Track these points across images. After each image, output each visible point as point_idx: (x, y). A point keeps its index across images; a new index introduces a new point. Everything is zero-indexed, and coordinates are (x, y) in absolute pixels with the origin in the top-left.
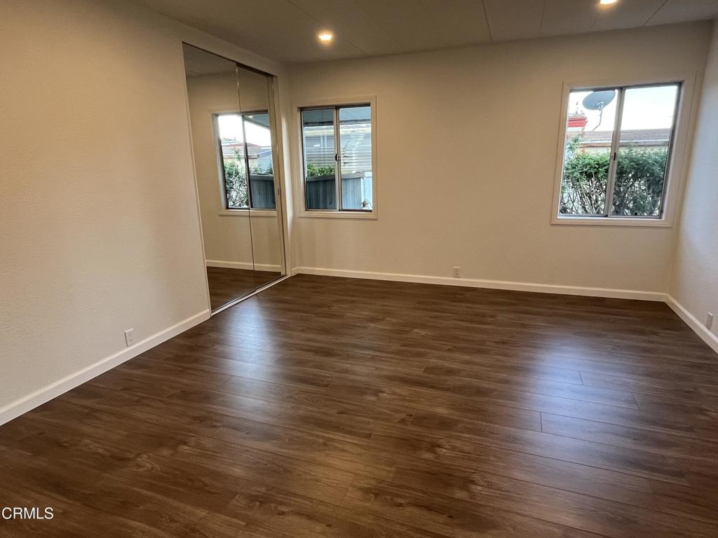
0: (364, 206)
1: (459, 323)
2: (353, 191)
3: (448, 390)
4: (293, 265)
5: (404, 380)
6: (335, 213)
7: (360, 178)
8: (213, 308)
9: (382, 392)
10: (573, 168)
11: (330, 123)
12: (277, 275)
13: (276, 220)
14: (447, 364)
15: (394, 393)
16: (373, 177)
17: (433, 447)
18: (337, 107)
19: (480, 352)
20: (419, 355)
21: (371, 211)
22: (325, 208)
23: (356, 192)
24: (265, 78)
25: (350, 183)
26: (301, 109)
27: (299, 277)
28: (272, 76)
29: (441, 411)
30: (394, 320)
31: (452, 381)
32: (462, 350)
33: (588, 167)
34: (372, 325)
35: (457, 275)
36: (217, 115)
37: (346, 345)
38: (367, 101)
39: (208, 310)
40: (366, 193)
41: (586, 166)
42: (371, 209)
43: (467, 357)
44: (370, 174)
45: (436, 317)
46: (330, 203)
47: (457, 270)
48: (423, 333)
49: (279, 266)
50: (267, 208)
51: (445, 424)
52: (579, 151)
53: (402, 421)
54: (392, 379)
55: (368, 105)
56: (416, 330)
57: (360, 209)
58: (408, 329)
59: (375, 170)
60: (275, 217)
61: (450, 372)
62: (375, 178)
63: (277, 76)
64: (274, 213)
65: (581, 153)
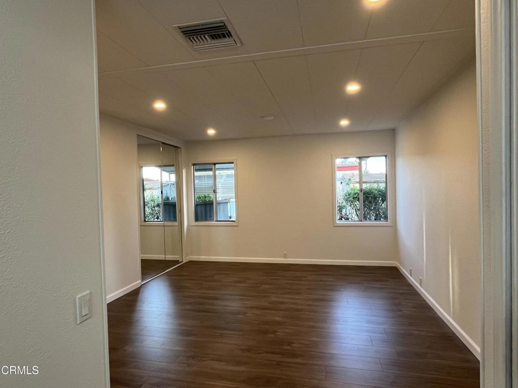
0: (230, 218)
1: (287, 281)
2: (224, 210)
3: (281, 310)
4: (187, 255)
5: (258, 308)
6: (213, 223)
7: (227, 202)
8: (142, 280)
9: (247, 313)
10: (349, 195)
11: (211, 170)
12: (177, 262)
13: (177, 228)
14: (281, 300)
15: (253, 314)
16: (236, 201)
17: (274, 332)
18: (215, 164)
19: (298, 293)
20: (266, 297)
21: (234, 221)
22: (206, 220)
23: (225, 211)
24: (174, 148)
25: (222, 206)
26: (194, 165)
27: (190, 261)
28: (178, 147)
29: (277, 319)
30: (251, 282)
31: (283, 306)
32: (289, 293)
33: (357, 195)
34: (238, 285)
35: (285, 256)
36: (142, 167)
37: (225, 294)
38: (231, 161)
39: (140, 281)
40: (232, 211)
41: (355, 194)
42: (234, 220)
43: (291, 296)
44: (234, 200)
45: (274, 279)
46: (210, 217)
47: (285, 254)
48: (267, 287)
49: (178, 256)
50: (170, 220)
51: (279, 323)
52: (351, 185)
53: (259, 324)
54: (252, 308)
55: (233, 163)
56: (264, 286)
57: (227, 220)
58: (259, 285)
59: (237, 197)
60: (176, 226)
61: (282, 303)
62: (237, 202)
63: (181, 148)
64: (176, 224)
65: (352, 187)
